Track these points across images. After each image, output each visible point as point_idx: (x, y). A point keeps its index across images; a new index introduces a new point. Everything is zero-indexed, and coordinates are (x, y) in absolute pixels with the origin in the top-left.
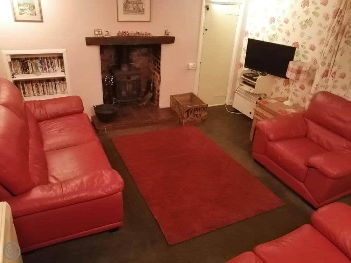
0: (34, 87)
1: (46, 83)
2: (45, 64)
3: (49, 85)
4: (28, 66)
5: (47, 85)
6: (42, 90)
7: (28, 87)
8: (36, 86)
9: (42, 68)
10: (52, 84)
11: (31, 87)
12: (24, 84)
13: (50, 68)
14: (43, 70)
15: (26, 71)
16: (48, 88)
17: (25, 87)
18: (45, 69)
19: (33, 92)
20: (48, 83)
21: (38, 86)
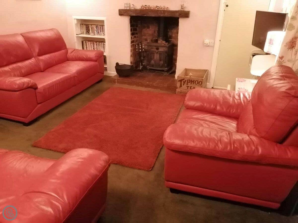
0: (92, 44)
1: (98, 43)
2: (99, 29)
3: (100, 45)
4: (89, 29)
5: (99, 44)
6: (96, 47)
7: (89, 44)
8: (93, 44)
9: (97, 31)
10: (102, 44)
11: (90, 44)
12: (87, 42)
13: (102, 32)
14: (97, 33)
15: (88, 33)
16: (99, 47)
17: (87, 43)
18: (99, 33)
19: (91, 48)
20: (100, 43)
21: (94, 44)
